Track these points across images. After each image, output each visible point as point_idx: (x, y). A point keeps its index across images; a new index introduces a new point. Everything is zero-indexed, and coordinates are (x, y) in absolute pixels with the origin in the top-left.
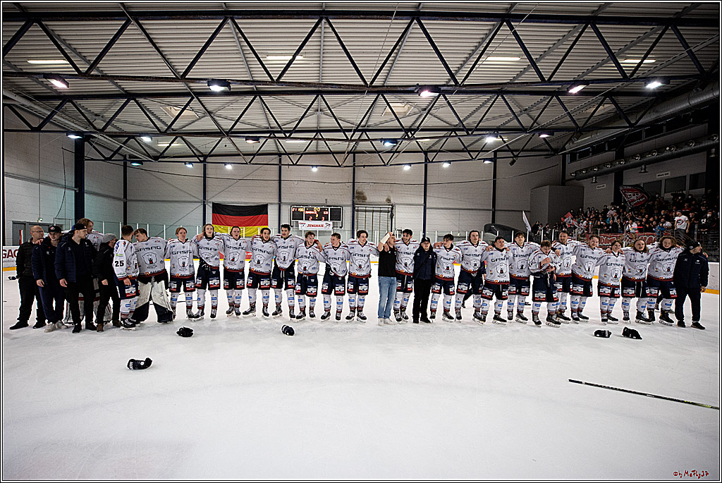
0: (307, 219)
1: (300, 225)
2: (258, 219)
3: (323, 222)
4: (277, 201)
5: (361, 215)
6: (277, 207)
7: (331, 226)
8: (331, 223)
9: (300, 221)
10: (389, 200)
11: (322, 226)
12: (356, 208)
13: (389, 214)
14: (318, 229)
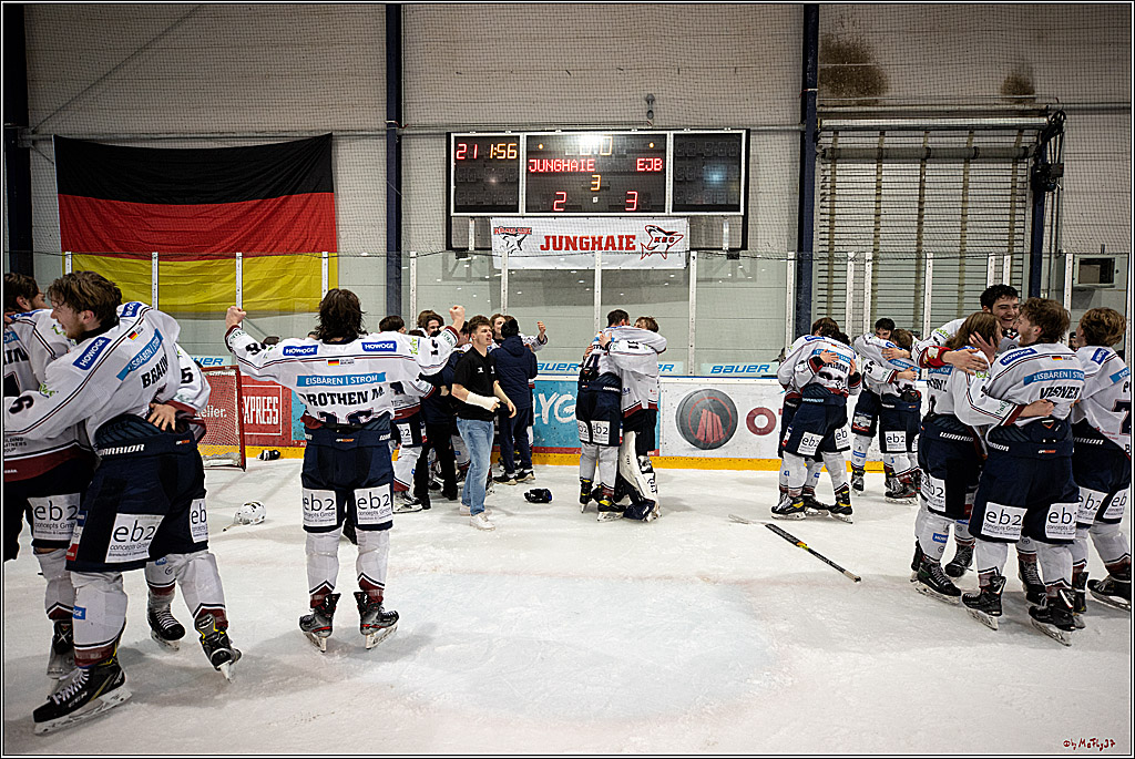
0: (542, 203)
1: (497, 242)
2: (283, 220)
3: (633, 225)
4: (377, 119)
5: (854, 179)
6: (377, 151)
7: (682, 244)
8: (680, 225)
9: (498, 221)
10: (1019, 88)
11: (628, 243)
12: (826, 141)
13: (1024, 168)
14: (599, 262)
